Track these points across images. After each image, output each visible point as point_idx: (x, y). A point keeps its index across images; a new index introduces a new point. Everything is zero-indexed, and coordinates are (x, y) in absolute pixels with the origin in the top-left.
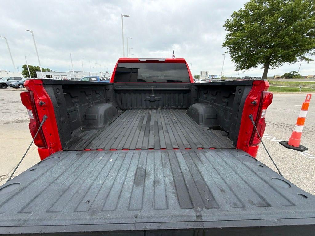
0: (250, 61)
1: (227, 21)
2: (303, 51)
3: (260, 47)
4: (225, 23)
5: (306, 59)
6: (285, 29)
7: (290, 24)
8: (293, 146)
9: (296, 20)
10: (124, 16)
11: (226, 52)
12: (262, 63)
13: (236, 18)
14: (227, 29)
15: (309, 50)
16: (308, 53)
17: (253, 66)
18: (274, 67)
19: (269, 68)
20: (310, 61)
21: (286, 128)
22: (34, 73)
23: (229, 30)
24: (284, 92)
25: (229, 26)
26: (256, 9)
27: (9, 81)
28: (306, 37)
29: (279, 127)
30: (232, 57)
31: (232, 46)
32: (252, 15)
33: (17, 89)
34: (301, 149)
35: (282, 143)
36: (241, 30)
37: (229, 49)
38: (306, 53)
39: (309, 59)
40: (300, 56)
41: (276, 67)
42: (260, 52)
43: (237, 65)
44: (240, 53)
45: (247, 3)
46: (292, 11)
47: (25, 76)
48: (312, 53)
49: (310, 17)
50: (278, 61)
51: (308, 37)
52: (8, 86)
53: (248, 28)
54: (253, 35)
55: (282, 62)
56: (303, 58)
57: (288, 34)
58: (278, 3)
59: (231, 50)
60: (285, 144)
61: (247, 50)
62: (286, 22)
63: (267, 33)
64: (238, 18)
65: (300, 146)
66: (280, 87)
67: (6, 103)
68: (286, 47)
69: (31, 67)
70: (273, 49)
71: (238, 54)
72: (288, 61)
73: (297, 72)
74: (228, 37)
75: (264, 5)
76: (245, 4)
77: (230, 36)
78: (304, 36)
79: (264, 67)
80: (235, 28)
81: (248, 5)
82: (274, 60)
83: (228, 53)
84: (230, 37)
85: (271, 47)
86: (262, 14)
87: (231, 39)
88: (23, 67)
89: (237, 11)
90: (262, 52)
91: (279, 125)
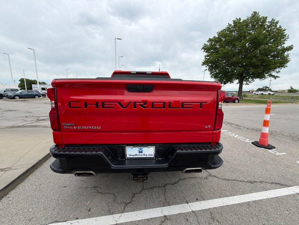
0: (226, 77)
1: (204, 45)
2: (270, 70)
3: (234, 66)
4: (203, 47)
5: (273, 76)
6: (252, 52)
7: (256, 48)
8: (263, 145)
9: (260, 45)
10: (118, 39)
11: (206, 70)
12: (237, 79)
13: (212, 43)
14: (204, 51)
15: (274, 69)
16: (274, 71)
17: (230, 81)
18: (248, 83)
19: (243, 83)
20: (277, 78)
21: (258, 132)
22: (30, 85)
23: (206, 52)
24: (257, 104)
25: (206, 48)
26: (227, 36)
27: (6, 92)
28: (270, 58)
29: (252, 131)
30: (211, 74)
31: (210, 65)
32: (224, 41)
33: (13, 100)
34: (270, 147)
35: (254, 143)
36: (216, 52)
37: (208, 67)
38: (272, 71)
39: (276, 76)
40: (267, 73)
41: (249, 82)
42: (234, 70)
43: (216, 81)
44: (217, 70)
45: (219, 32)
46: (256, 38)
47: (21, 88)
48: (278, 71)
49: (271, 43)
50: (250, 77)
51: (272, 58)
52: (4, 97)
53: (222, 51)
54: (227, 56)
55: (254, 78)
56: (271, 75)
57: (255, 56)
58: (245, 32)
59: (209, 68)
60: (256, 144)
61: (223, 68)
62: (252, 47)
63: (238, 55)
64: (213, 43)
65: (269, 145)
66: (254, 100)
67: (3, 112)
68: (255, 66)
69: (28, 80)
70: (245, 67)
71: (216, 71)
72: (259, 78)
73: (269, 87)
74: (206, 57)
75: (233, 33)
76: (218, 33)
77: (208, 56)
78: (269, 58)
79: (239, 83)
80: (212, 51)
81: (220, 33)
82: (247, 76)
83: (208, 70)
84: (208, 58)
85: (243, 66)
86: (232, 40)
87: (208, 59)
88: (20, 81)
89: (212, 38)
90: (236, 70)
91: (253, 129)
